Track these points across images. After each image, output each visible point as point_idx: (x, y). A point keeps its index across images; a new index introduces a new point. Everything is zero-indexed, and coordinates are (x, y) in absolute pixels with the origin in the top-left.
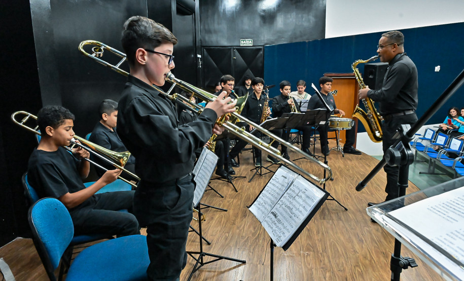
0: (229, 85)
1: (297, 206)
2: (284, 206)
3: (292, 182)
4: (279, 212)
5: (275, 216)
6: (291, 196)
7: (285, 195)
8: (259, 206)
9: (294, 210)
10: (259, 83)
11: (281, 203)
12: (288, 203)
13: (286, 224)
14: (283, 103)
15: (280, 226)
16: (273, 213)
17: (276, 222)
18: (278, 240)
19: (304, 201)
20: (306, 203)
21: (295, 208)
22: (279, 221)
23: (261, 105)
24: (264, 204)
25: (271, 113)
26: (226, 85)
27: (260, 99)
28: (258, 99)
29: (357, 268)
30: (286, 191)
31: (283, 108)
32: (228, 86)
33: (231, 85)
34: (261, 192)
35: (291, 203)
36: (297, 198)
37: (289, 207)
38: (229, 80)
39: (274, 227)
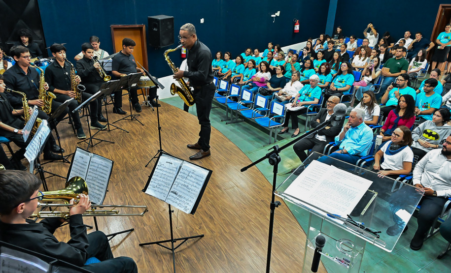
0: (24, 57)
1: (191, 183)
2: (180, 185)
3: (180, 167)
4: (178, 190)
5: (175, 193)
6: (183, 177)
7: (178, 177)
8: (155, 189)
9: (190, 186)
10: (61, 50)
11: (177, 184)
12: (183, 183)
13: (187, 197)
14: (89, 69)
15: (183, 199)
16: (172, 192)
17: (178, 198)
18: (186, 210)
19: (195, 179)
20: (197, 180)
21: (190, 184)
22: (180, 196)
23: (67, 73)
24: (158, 186)
25: (80, 81)
26: (21, 58)
27: (64, 67)
28: (63, 67)
29: (208, 202)
30: (177, 174)
31: (90, 73)
32: (24, 59)
33: (27, 56)
34: (150, 177)
35: (185, 182)
36: (188, 178)
37: (185, 185)
38: (23, 52)
39: (178, 202)
